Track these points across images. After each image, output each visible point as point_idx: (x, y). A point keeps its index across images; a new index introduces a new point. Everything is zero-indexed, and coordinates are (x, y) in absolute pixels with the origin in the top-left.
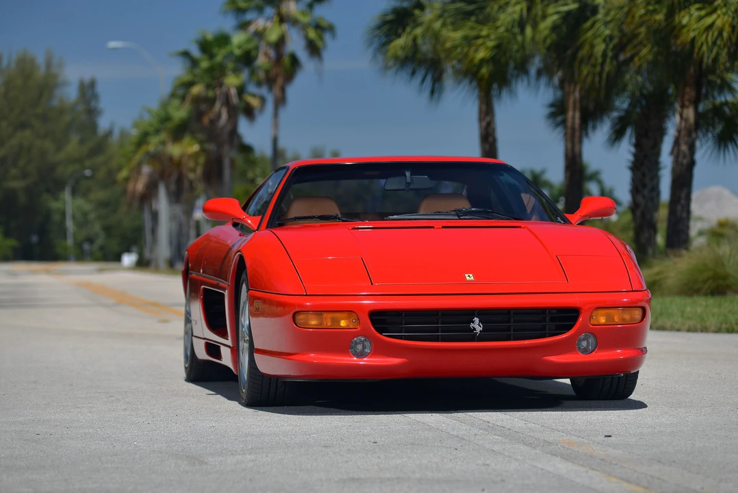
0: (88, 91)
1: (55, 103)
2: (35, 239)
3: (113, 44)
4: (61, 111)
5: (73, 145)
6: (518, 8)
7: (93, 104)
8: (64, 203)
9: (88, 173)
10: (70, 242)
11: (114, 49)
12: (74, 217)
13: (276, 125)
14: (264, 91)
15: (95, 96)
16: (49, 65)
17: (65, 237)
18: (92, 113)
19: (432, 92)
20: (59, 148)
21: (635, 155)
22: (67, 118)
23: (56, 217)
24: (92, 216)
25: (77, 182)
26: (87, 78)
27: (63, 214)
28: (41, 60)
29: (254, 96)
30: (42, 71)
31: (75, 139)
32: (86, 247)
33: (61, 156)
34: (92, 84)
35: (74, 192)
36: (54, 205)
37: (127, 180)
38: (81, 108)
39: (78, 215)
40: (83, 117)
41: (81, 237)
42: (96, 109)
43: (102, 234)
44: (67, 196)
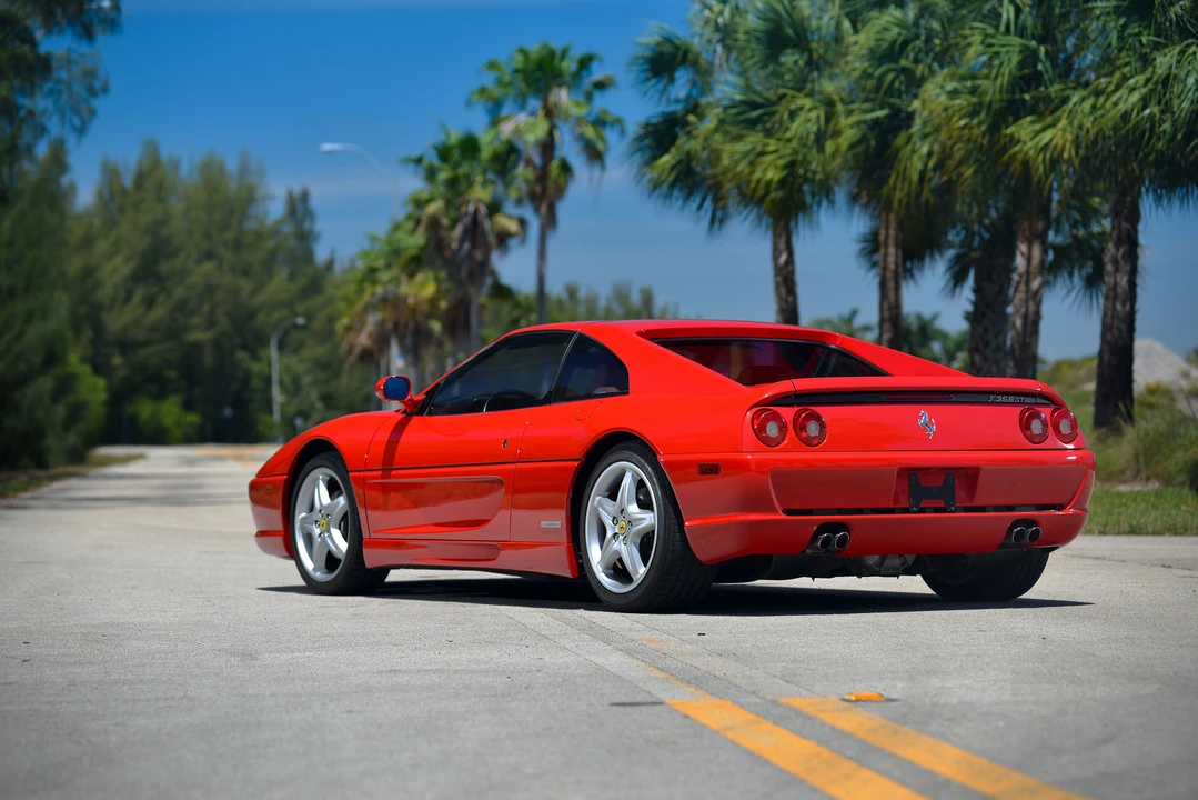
0: (299, 206)
1: (251, 225)
2: (228, 412)
3: (327, 147)
4: (259, 236)
5: (279, 284)
6: (813, 114)
7: (307, 226)
8: (269, 364)
9: (301, 321)
10: (277, 417)
11: (328, 153)
12: (281, 383)
13: (542, 254)
14: (527, 212)
15: (310, 214)
16: (244, 171)
17: (270, 411)
18: (305, 238)
19: (712, 221)
21: (975, 304)
22: (270, 244)
23: (256, 383)
24: (307, 380)
25: (286, 334)
27: (268, 381)
28: (232, 166)
29: (510, 217)
30: (233, 185)
31: (282, 273)
32: (299, 422)
33: (260, 298)
34: (305, 197)
35: (281, 347)
36: (256, 367)
37: (349, 328)
38: (288, 229)
39: (287, 379)
40: (292, 243)
41: (292, 409)
42: (311, 231)
43: (320, 406)
44: (273, 352)
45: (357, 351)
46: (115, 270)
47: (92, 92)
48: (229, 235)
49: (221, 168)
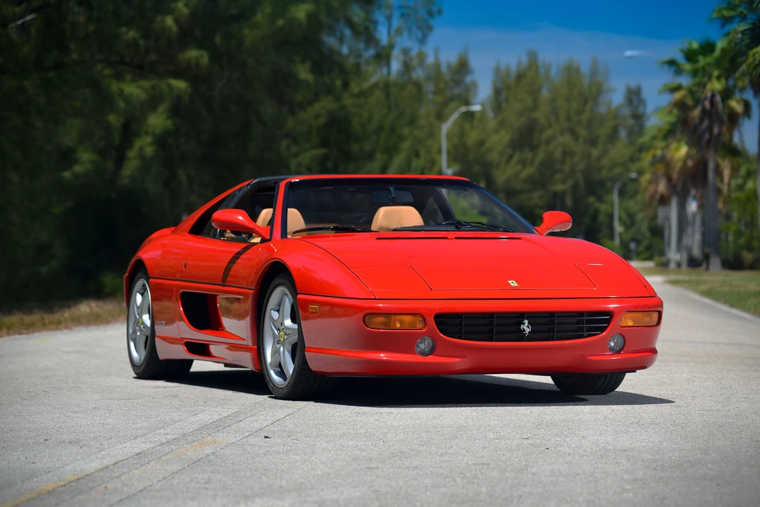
0: (634, 96)
1: (602, 109)
3: (629, 53)
4: (605, 118)
5: (620, 151)
7: (641, 110)
8: (612, 204)
9: (634, 175)
10: (617, 242)
11: (630, 57)
12: (620, 218)
15: (642, 102)
16: (594, 72)
18: (639, 118)
20: (606, 152)
23: (601, 218)
24: (640, 216)
25: (624, 185)
26: (633, 84)
27: (611, 217)
28: (585, 68)
29: (738, 101)
30: (586, 82)
32: (633, 246)
33: (605, 161)
34: (638, 90)
35: (622, 193)
36: (603, 207)
38: (626, 111)
39: (624, 216)
40: (631, 122)
41: (629, 236)
42: (644, 114)
43: (648, 234)
44: (615, 197)
45: (658, 197)
46: (500, 140)
47: (430, 14)
48: (585, 117)
49: (578, 71)
